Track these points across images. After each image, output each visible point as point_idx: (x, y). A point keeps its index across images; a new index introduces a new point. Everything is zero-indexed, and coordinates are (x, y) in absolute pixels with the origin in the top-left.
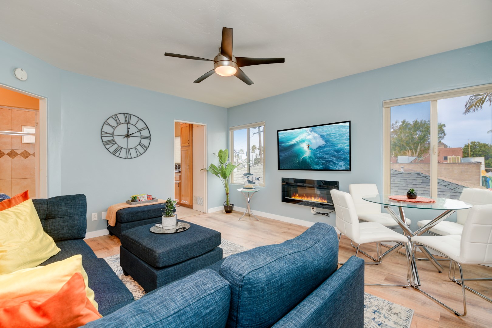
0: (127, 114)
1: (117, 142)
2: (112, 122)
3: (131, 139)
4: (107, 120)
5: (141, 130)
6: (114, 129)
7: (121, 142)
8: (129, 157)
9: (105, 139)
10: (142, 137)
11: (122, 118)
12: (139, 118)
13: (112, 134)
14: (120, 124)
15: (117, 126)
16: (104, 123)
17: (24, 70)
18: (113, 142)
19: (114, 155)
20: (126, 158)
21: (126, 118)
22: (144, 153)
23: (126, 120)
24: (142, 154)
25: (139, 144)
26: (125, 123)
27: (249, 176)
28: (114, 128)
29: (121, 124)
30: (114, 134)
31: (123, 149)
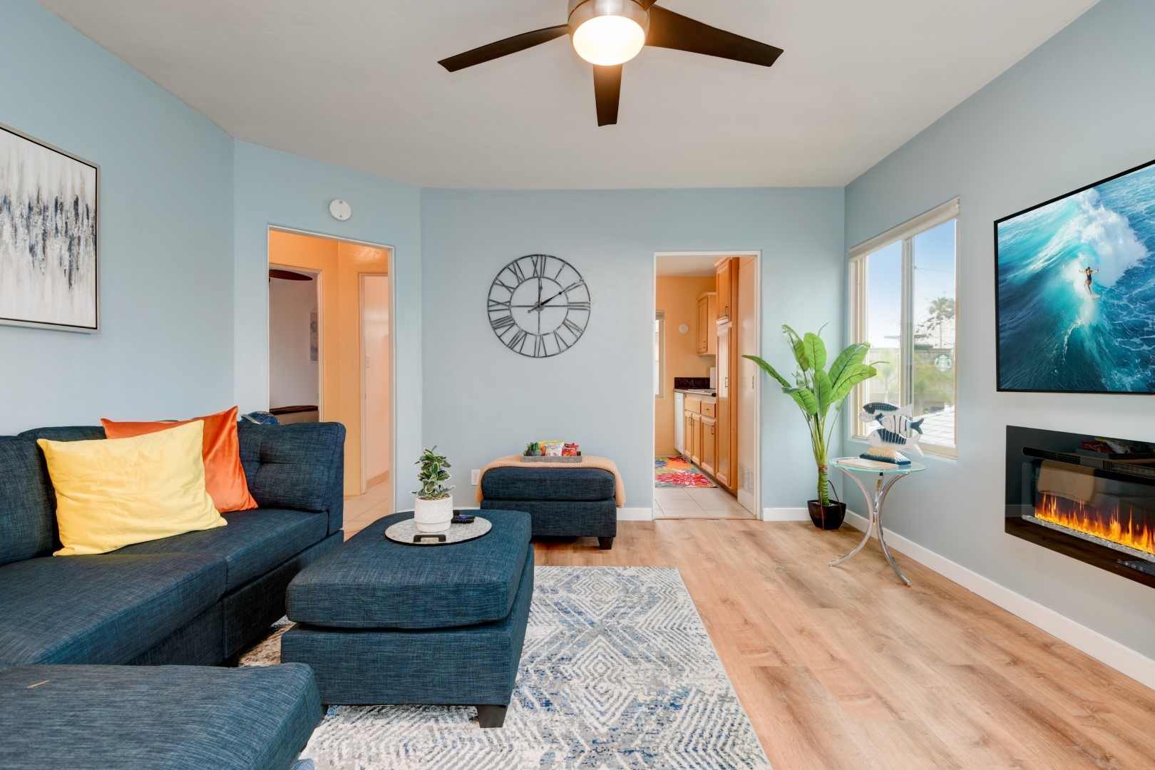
0: (537, 255)
1: (517, 322)
2: (509, 278)
3: (546, 311)
4: (499, 275)
5: (569, 289)
6: (512, 293)
7: (525, 320)
8: (542, 354)
9: (495, 316)
10: (571, 306)
11: (527, 267)
12: (564, 261)
13: (508, 305)
14: (522, 282)
15: (517, 287)
16: (494, 283)
17: (344, 202)
18: (509, 322)
19: (512, 349)
20: (534, 357)
21: (535, 266)
22: (574, 343)
23: (535, 271)
24: (571, 346)
25: (564, 323)
26: (534, 277)
27: (884, 413)
28: (512, 290)
29: (525, 281)
30: (512, 304)
31: (528, 335)
